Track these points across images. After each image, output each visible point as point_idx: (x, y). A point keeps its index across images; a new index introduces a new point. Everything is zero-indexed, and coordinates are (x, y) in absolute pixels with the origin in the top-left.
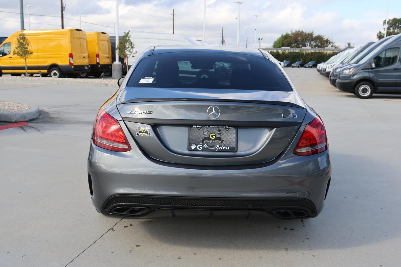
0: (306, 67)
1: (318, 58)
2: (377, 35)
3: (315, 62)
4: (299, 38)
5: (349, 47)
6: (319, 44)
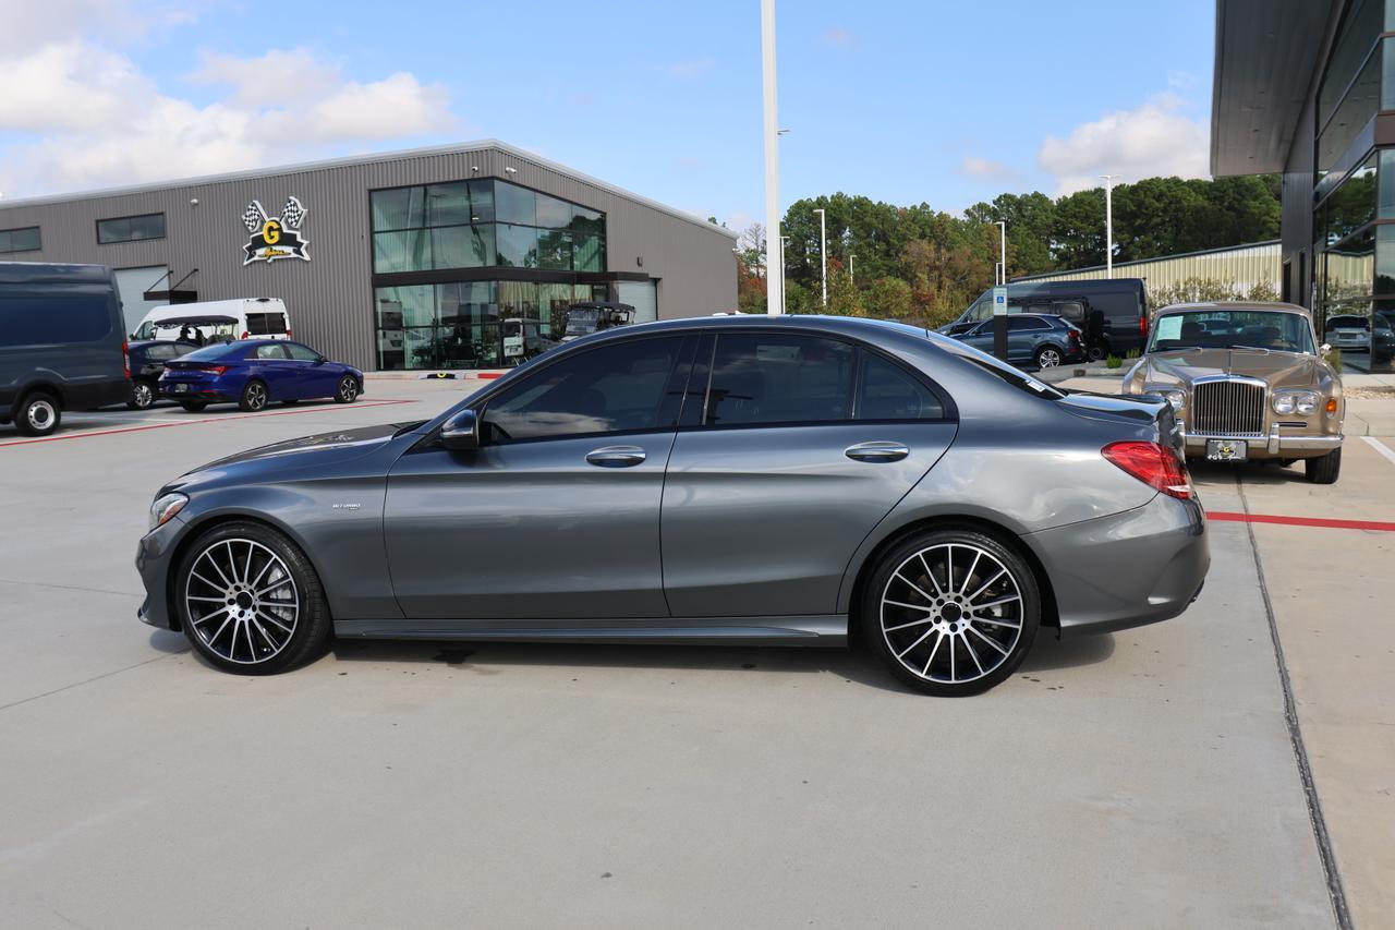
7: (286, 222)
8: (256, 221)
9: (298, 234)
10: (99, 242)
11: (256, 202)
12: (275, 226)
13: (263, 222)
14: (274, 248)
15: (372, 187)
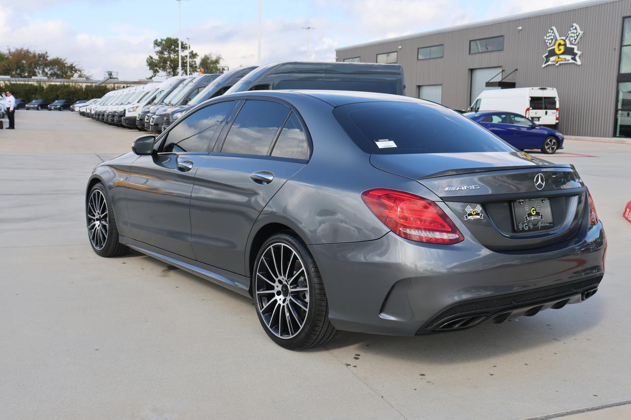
0: (50, 110)
1: (67, 95)
2: (147, 62)
3: (64, 101)
4: (24, 62)
5: (111, 78)
6: (59, 72)
7: (569, 40)
8: (552, 40)
9: (576, 48)
10: (470, 53)
11: (554, 28)
12: (562, 43)
13: (556, 40)
14: (561, 56)
15: (625, 15)
